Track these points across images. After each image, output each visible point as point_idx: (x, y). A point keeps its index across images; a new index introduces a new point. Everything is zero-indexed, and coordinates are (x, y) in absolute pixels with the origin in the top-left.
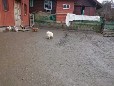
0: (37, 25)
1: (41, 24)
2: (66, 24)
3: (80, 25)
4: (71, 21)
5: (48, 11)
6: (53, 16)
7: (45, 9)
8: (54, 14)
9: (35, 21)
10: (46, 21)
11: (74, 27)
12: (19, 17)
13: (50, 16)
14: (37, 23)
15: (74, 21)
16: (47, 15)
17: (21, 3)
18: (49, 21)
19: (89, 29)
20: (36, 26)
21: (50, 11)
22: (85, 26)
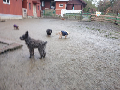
1: (48, 16)
2: (61, 15)
3: (69, 16)
4: (65, 14)
5: (52, 8)
9: (44, 14)
11: (66, 17)
12: (35, 12)
13: (53, 11)
14: (45, 16)
15: (66, 14)
16: (51, 11)
17: (36, 5)
18: (51, 14)
22: (72, 17)
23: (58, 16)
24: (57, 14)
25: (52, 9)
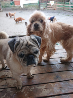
2: (21, 6)
3: (29, 6)
6: (12, 2)
8: (13, 1)
9: (2, 7)
11: (26, 8)
15: (25, 4)
19: (34, 8)
22: (31, 7)
23: (17, 7)
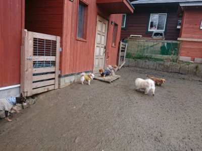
0: (130, 65)
1: (141, 62)
5: (157, 34)
7: (149, 30)
10: (154, 56)
12: (102, 50)
13: (160, 45)
14: (131, 59)
17: (108, 20)
18: (159, 56)
20: (128, 66)
21: (161, 34)
24: (182, 58)
25: (155, 37)
